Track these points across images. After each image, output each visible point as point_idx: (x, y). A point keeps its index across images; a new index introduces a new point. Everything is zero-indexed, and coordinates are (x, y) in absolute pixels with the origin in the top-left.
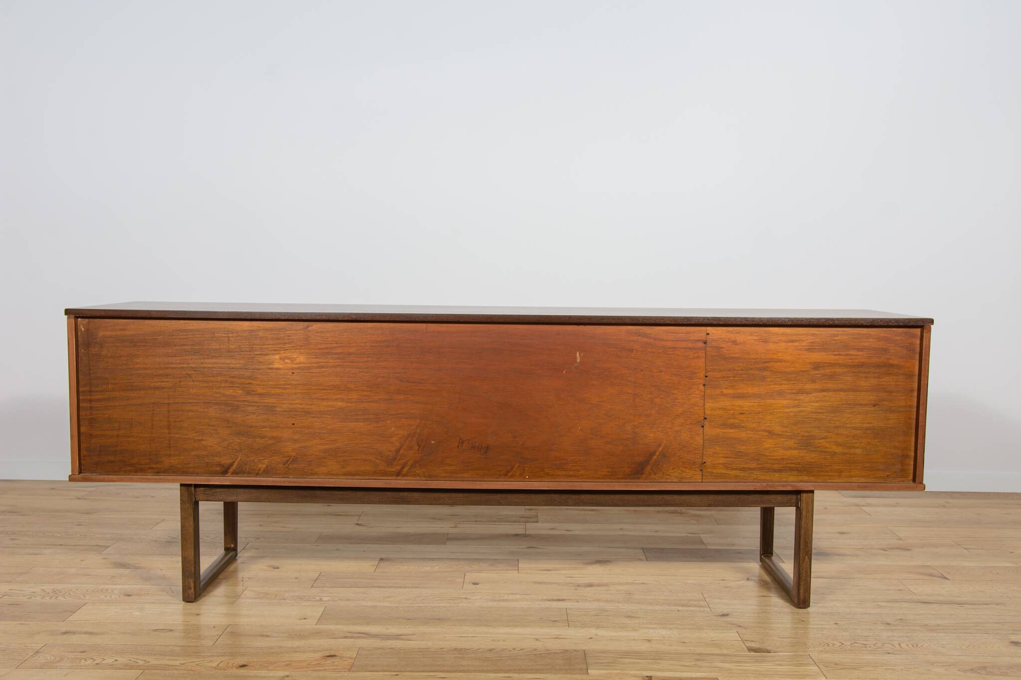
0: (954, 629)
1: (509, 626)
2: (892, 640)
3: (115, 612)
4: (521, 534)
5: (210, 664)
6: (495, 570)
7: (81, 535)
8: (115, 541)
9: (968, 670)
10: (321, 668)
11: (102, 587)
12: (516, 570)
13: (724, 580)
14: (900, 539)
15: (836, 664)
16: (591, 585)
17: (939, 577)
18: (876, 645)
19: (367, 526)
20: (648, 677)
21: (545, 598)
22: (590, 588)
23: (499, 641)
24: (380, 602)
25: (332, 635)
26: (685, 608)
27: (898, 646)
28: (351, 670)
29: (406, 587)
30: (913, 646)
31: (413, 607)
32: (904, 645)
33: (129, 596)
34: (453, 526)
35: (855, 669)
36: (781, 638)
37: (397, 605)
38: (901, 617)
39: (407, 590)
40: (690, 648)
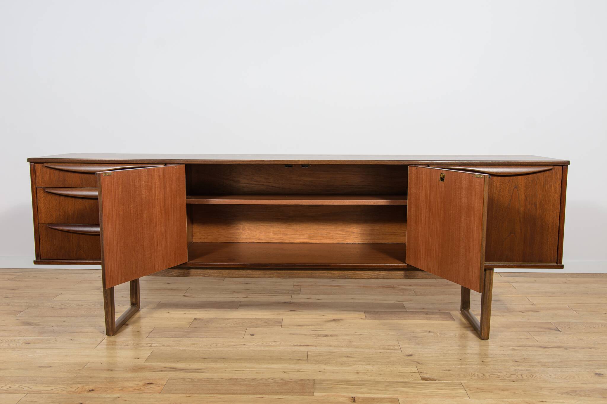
0: (559, 365)
1: (269, 363)
2: (517, 373)
3: (17, 355)
4: (287, 302)
5: (71, 389)
6: (267, 326)
7: (6, 304)
8: (27, 308)
9: (564, 393)
10: (141, 392)
11: (12, 338)
12: (280, 325)
13: (413, 332)
14: (533, 304)
15: (477, 389)
16: (326, 336)
17: (555, 330)
18: (506, 376)
19: (190, 297)
20: (352, 397)
21: (295, 344)
22: (326, 338)
23: (261, 373)
24: (188, 347)
25: (154, 370)
26: (385, 351)
27: (520, 377)
28: (161, 393)
29: (207, 337)
30: (530, 377)
31: (209, 350)
32: (524, 376)
33: (28, 344)
34: (245, 297)
35: (489, 392)
36: (445, 371)
37: (199, 349)
38: (524, 357)
39: (208, 339)
40: (383, 378)
